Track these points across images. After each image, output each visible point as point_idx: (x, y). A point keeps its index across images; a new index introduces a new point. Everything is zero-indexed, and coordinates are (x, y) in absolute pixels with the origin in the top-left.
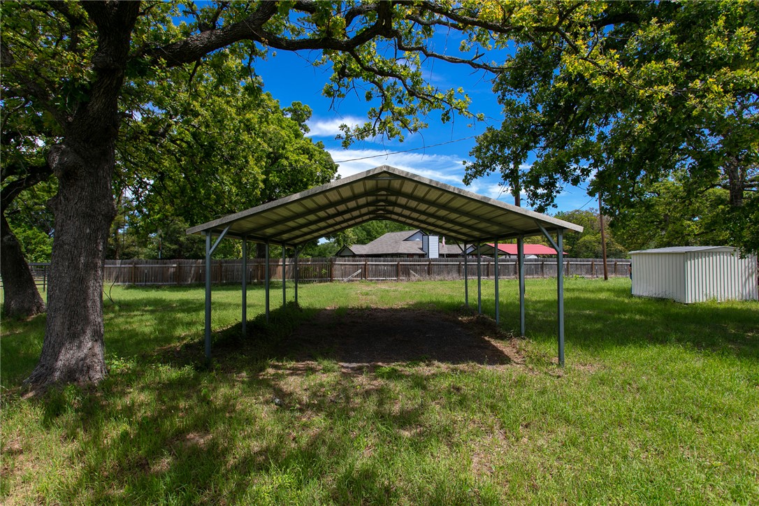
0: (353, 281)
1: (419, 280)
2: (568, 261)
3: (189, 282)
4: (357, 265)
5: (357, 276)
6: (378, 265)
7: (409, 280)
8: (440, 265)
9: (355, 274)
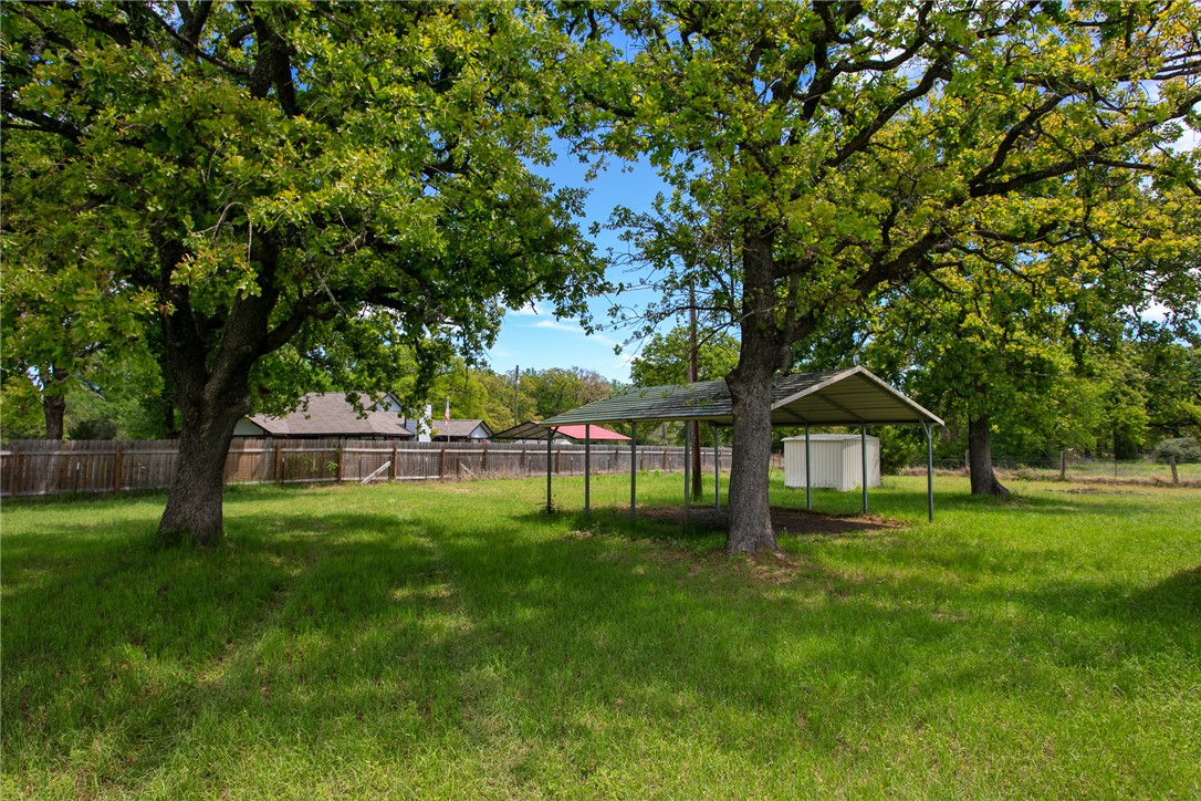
0: (376, 482)
1: (474, 480)
2: (643, 450)
3: (42, 492)
4: (380, 453)
5: (382, 474)
6: (412, 453)
7: (459, 480)
8: (498, 454)
9: (381, 469)
